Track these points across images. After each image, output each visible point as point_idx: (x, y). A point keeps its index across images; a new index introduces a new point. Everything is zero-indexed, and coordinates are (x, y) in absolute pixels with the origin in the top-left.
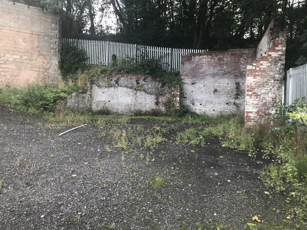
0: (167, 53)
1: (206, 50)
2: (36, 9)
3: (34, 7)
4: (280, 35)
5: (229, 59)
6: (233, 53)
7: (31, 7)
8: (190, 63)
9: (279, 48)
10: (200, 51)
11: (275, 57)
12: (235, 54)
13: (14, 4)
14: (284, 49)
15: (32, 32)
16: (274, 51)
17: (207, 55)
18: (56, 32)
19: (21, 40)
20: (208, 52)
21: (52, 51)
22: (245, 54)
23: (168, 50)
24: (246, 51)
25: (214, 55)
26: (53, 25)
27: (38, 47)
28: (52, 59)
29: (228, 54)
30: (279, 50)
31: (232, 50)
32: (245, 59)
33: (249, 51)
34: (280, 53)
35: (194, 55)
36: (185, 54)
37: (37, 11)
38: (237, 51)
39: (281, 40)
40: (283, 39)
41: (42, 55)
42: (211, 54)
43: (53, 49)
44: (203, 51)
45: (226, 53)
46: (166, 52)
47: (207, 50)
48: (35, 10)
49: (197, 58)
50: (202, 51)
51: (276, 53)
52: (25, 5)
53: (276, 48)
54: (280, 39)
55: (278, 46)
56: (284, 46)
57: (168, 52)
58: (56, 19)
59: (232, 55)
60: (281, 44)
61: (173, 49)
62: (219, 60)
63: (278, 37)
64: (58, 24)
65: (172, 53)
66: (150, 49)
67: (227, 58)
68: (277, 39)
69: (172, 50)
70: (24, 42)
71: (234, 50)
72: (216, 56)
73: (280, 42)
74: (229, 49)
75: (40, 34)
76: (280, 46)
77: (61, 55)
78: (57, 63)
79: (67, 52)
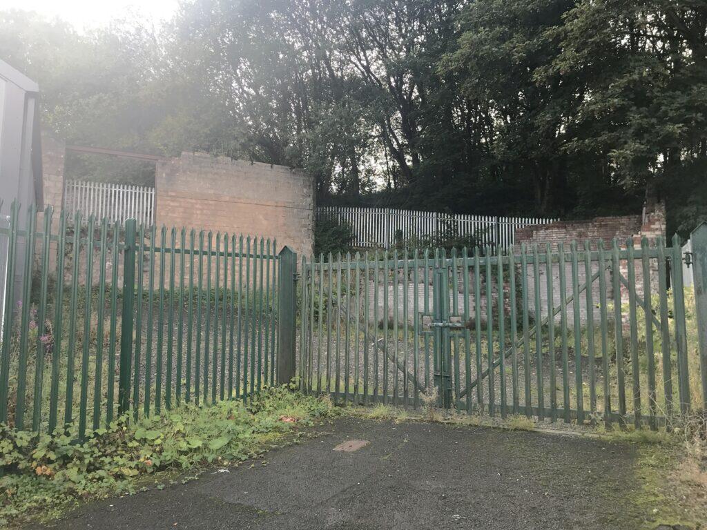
0: (490, 224)
1: (557, 220)
2: (282, 168)
3: (280, 166)
4: (656, 208)
5: (596, 234)
6: (603, 223)
7: (275, 166)
8: (530, 242)
9: (657, 226)
10: (546, 221)
11: (652, 239)
12: (606, 225)
13: (252, 164)
14: (664, 227)
15: (277, 203)
16: (649, 231)
17: (558, 227)
18: (310, 200)
19: (261, 217)
20: (559, 223)
21: (304, 229)
22: (623, 224)
23: (492, 221)
24: (624, 220)
25: (570, 228)
26: (305, 190)
27: (285, 225)
28: (303, 242)
29: (595, 226)
30: (657, 229)
31: (601, 218)
32: (624, 233)
33: (630, 219)
34: (658, 233)
35: (537, 228)
36: (521, 226)
37: (283, 170)
38: (610, 220)
39: (658, 216)
40: (661, 214)
41: (289, 237)
42: (565, 227)
43: (305, 226)
44: (551, 220)
45: (590, 224)
46: (488, 224)
47: (559, 220)
48: (281, 170)
49: (542, 233)
50: (549, 222)
51: (653, 233)
52: (268, 165)
53: (652, 226)
54: (656, 214)
55: (654, 224)
56: (663, 224)
57: (492, 224)
58: (309, 180)
59: (601, 226)
60: (659, 220)
61: (500, 218)
62: (580, 235)
63: (653, 211)
64: (312, 187)
65: (498, 225)
66: (460, 219)
67: (593, 232)
68: (653, 214)
69: (498, 221)
70: (266, 219)
71: (603, 218)
72: (574, 229)
73: (656, 218)
74: (595, 217)
75: (286, 205)
76: (657, 223)
77: (316, 235)
78: (310, 248)
79: (325, 231)
